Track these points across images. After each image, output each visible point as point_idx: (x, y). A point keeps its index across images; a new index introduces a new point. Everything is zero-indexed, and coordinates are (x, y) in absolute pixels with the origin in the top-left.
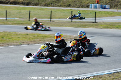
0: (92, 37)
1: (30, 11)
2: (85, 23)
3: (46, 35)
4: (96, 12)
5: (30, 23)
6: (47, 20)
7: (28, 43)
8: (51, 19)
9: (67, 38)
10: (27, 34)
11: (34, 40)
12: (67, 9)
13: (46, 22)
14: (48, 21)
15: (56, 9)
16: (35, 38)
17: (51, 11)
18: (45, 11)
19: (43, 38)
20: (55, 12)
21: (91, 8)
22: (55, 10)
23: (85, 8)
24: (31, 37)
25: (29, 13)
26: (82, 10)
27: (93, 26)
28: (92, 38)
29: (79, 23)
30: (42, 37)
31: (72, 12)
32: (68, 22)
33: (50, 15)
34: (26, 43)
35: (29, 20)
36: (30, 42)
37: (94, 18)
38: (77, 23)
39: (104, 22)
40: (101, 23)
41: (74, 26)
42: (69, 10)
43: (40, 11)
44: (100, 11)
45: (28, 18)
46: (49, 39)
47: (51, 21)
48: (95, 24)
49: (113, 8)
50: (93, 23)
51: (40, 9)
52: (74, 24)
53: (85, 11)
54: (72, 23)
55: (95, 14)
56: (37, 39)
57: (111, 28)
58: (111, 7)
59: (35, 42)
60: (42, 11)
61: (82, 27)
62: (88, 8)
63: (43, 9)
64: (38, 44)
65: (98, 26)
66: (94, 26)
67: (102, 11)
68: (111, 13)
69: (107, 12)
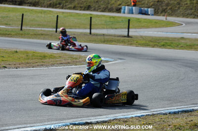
0: (121, 59)
1: (23, 15)
2: (111, 37)
3: (46, 55)
4: (129, 20)
5: (22, 34)
6: (51, 29)
7: (17, 66)
8: (57, 28)
9: (80, 60)
10: (16, 52)
11: (26, 61)
12: (84, 14)
13: (48, 33)
14: (51, 33)
15: (67, 13)
16: (28, 59)
17: (58, 16)
18: (49, 15)
19: (41, 59)
20: (65, 17)
21: (124, 13)
22: (64, 14)
23: (113, 12)
24: (22, 57)
25: (21, 18)
26: (109, 16)
27: (123, 42)
28: (120, 61)
29: (102, 37)
30: (40, 56)
31: (91, 18)
32: (85, 34)
33: (56, 22)
34: (13, 66)
35: (21, 29)
36: (20, 64)
37: (127, 30)
38: (99, 37)
39: (141, 37)
40: (137, 37)
41: (93, 41)
42: (87, 15)
43: (40, 15)
44: (139, 19)
45: (20, 26)
46: (52, 61)
47: (56, 31)
48: (128, 40)
49: (159, 14)
50: (125, 37)
51: (41, 12)
52: (94, 37)
53: (114, 18)
54: (90, 36)
55: (127, 22)
56: (32, 59)
57: (153, 47)
58: (156, 13)
59: (28, 65)
60: (43, 16)
61: (106, 44)
62: (118, 12)
63: (45, 12)
64: (33, 67)
65: (132, 43)
66: (125, 42)
67: (141, 19)
68: (155, 22)
69: (149, 20)
